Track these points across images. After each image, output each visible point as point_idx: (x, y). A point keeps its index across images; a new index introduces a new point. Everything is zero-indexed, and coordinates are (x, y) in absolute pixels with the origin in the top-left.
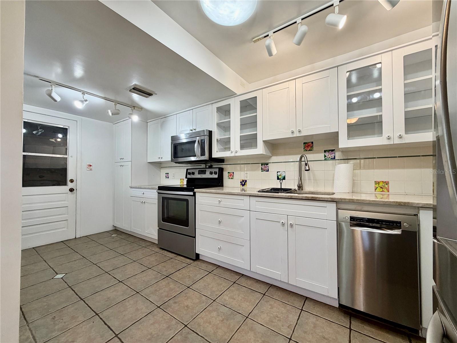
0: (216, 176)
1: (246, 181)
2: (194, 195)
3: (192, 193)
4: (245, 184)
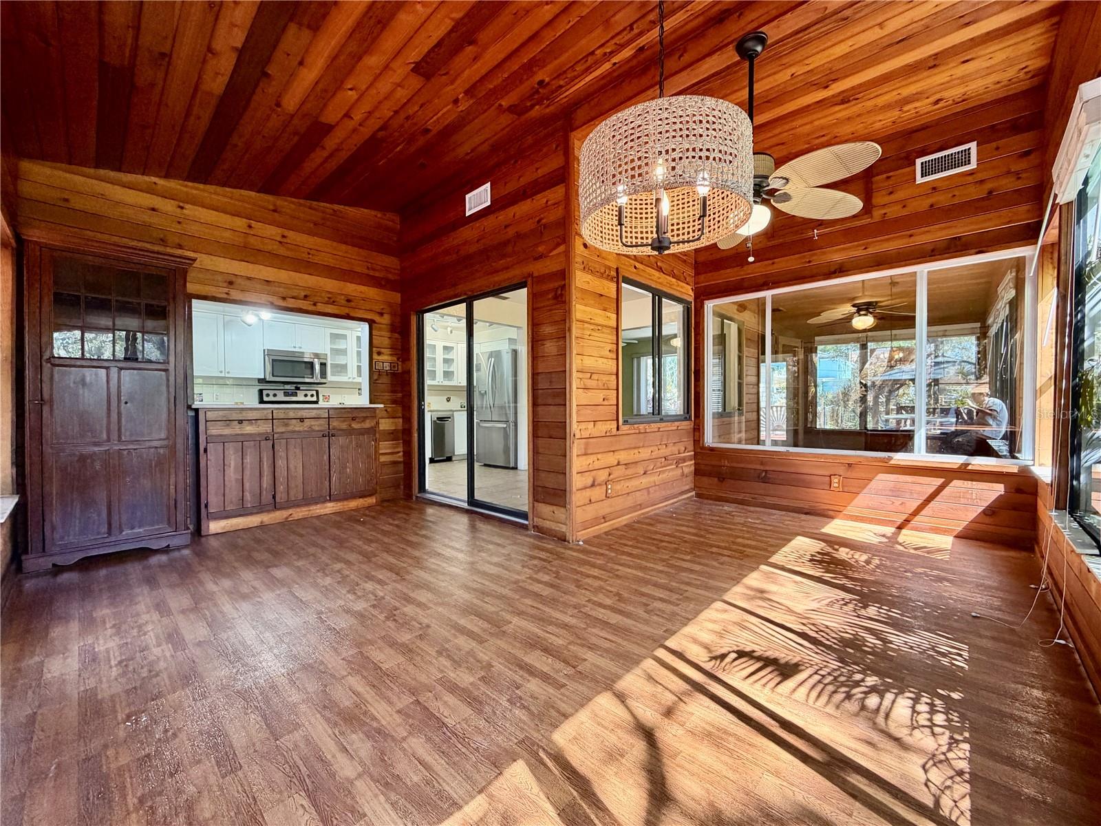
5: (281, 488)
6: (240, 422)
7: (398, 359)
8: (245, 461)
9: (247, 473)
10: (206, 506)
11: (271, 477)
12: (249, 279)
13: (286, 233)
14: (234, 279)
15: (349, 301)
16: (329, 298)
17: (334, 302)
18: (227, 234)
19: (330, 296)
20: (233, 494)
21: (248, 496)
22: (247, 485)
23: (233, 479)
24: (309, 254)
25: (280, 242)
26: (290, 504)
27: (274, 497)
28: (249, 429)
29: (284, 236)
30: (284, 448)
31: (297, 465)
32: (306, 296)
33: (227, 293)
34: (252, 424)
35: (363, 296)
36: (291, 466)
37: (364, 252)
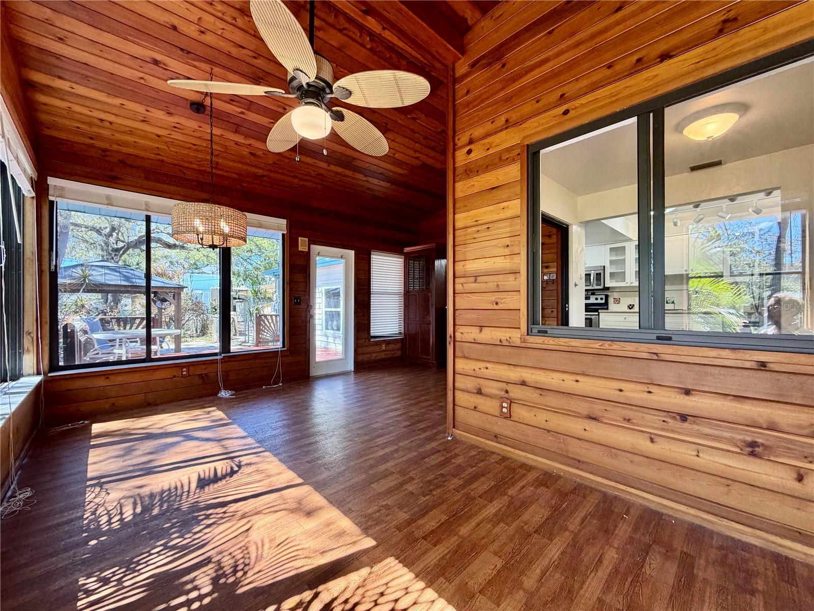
0: (603, 301)
1: (634, 305)
2: (599, 315)
3: (597, 313)
4: (632, 308)
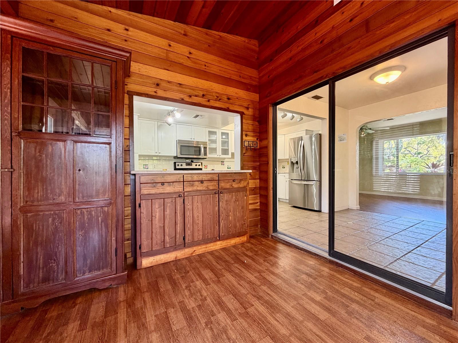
0: (200, 167)
5: (188, 232)
6: (163, 184)
7: (257, 139)
8: (166, 213)
9: (167, 221)
10: (140, 248)
11: (182, 224)
12: (169, 82)
13: (192, 50)
14: (159, 82)
15: (229, 99)
16: (218, 97)
17: (220, 99)
18: (156, 50)
19: (218, 95)
20: (158, 238)
21: (167, 239)
22: (167, 230)
23: (157, 226)
24: (205, 66)
25: (188, 57)
26: (194, 244)
27: (184, 239)
28: (168, 189)
29: (190, 53)
30: (191, 203)
31: (198, 214)
32: (203, 95)
33: (155, 92)
34: (170, 185)
35: (237, 96)
36: (195, 216)
37: (238, 66)
